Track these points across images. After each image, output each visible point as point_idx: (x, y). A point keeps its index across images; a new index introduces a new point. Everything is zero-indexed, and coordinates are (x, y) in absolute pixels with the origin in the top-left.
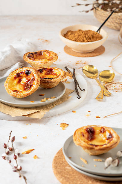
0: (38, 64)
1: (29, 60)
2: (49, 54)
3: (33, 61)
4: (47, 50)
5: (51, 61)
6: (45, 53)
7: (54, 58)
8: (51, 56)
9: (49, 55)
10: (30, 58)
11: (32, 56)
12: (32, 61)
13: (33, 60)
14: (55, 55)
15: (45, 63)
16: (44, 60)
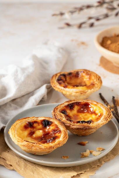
0: (71, 94)
1: (58, 87)
2: (90, 76)
3: (64, 89)
4: (86, 70)
5: (91, 89)
6: (84, 74)
7: (96, 85)
8: (92, 81)
9: (90, 78)
10: (60, 84)
11: (64, 79)
12: (62, 88)
13: (64, 87)
14: (99, 80)
15: (82, 93)
16: (80, 89)
